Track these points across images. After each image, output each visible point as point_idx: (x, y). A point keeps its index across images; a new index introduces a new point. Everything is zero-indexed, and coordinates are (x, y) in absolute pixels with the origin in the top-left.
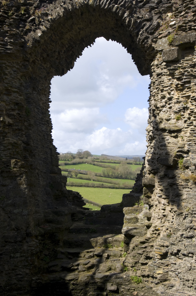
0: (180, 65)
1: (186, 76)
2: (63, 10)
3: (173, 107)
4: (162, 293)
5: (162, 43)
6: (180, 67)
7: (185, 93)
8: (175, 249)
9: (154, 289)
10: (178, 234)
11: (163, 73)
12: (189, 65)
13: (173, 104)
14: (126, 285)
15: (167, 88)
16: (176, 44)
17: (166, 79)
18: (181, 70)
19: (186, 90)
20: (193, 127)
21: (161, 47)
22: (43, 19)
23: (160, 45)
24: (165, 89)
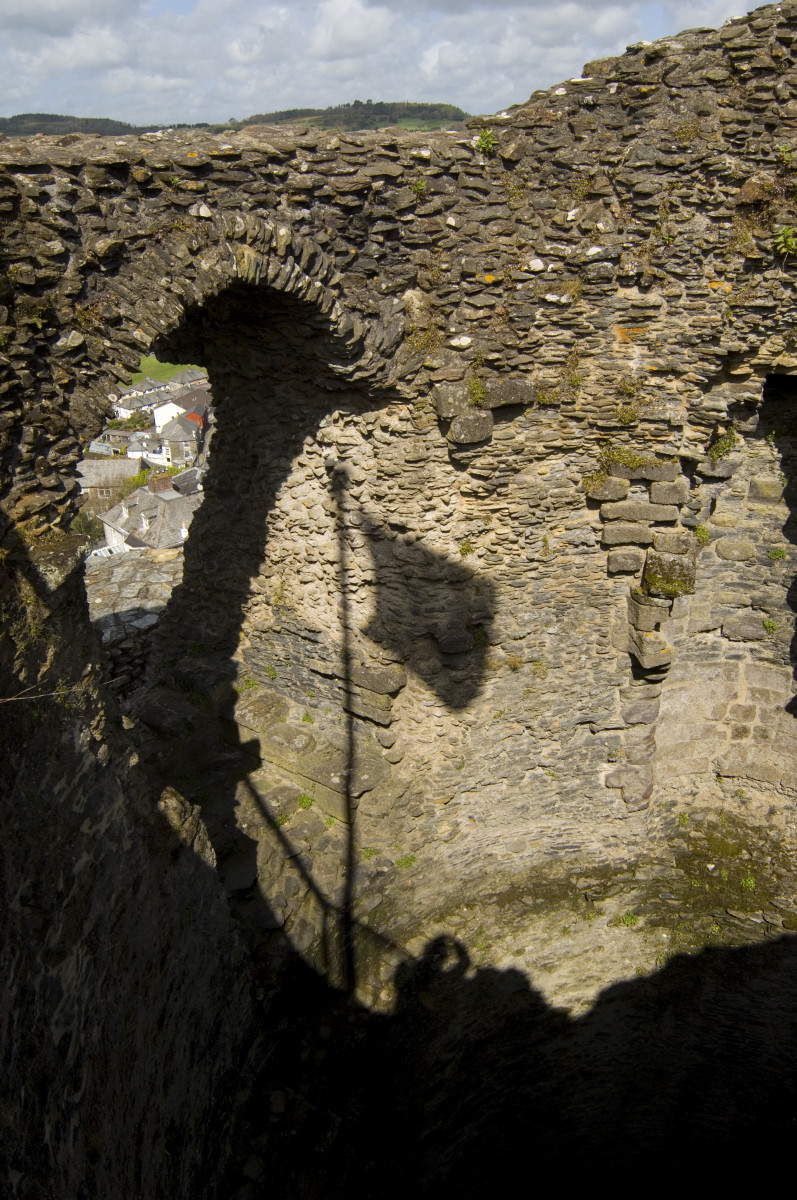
0: (489, 449)
1: (500, 472)
2: (180, 308)
3: (454, 530)
4: (450, 857)
5: (455, 400)
6: (487, 451)
7: (489, 502)
8: (472, 782)
9: (435, 858)
10: (477, 757)
11: (432, 458)
12: (510, 450)
13: (454, 524)
14: (392, 882)
15: (442, 491)
16: (491, 405)
17: (438, 470)
18: (490, 460)
19: (495, 496)
20: (503, 567)
21: (452, 410)
22: (109, 339)
23: (450, 404)
24: (436, 492)
